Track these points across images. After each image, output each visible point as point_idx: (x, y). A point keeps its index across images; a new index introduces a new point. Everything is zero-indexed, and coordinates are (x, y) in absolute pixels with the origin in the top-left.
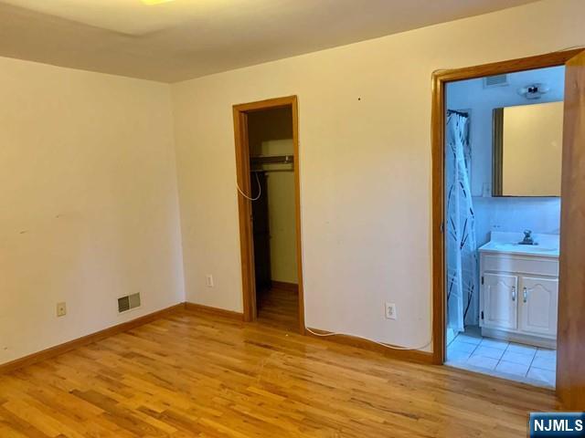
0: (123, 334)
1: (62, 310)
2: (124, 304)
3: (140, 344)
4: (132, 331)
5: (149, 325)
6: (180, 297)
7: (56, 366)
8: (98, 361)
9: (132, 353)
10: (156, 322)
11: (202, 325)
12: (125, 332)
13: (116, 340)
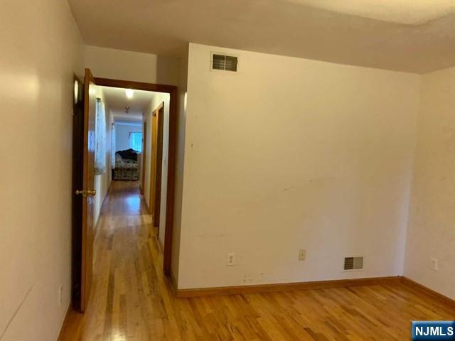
0: (344, 289)
1: (302, 257)
2: (349, 263)
3: (361, 303)
4: (352, 288)
5: (367, 288)
6: (399, 271)
7: (293, 300)
8: (325, 307)
9: (355, 310)
10: (373, 287)
11: (422, 305)
12: (347, 288)
13: (339, 292)
